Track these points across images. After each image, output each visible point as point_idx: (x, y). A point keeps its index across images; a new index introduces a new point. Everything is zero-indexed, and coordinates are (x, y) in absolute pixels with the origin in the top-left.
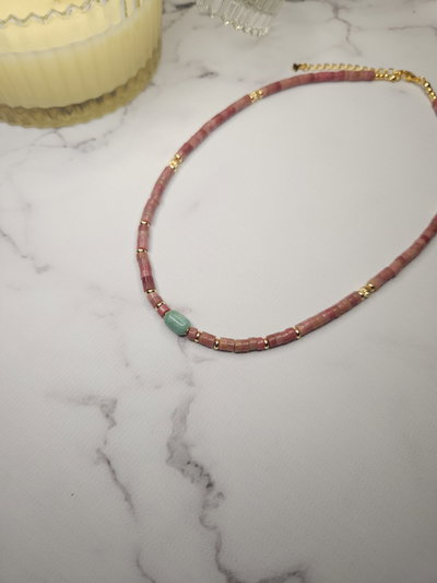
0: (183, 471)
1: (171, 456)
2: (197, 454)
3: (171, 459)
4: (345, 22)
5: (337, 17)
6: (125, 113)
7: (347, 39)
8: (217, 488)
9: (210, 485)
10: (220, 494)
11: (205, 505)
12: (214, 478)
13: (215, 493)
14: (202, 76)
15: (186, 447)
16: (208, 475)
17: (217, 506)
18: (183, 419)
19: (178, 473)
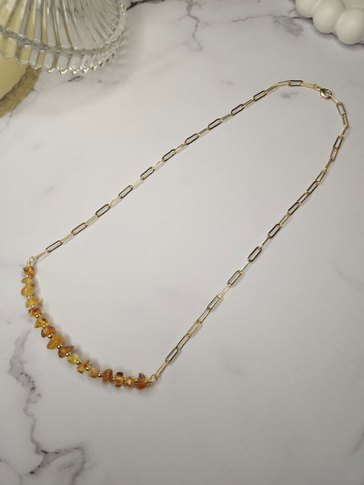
0: (17, 378)
1: (11, 369)
2: (28, 368)
3: (11, 371)
4: (195, 18)
5: (189, 15)
6: (11, 116)
7: (194, 35)
8: (37, 391)
9: (33, 389)
10: (39, 395)
11: (28, 401)
12: (36, 384)
13: (35, 393)
14: (70, 81)
15: (22, 363)
16: (33, 382)
17: (35, 402)
18: (22, 345)
19: (15, 380)
